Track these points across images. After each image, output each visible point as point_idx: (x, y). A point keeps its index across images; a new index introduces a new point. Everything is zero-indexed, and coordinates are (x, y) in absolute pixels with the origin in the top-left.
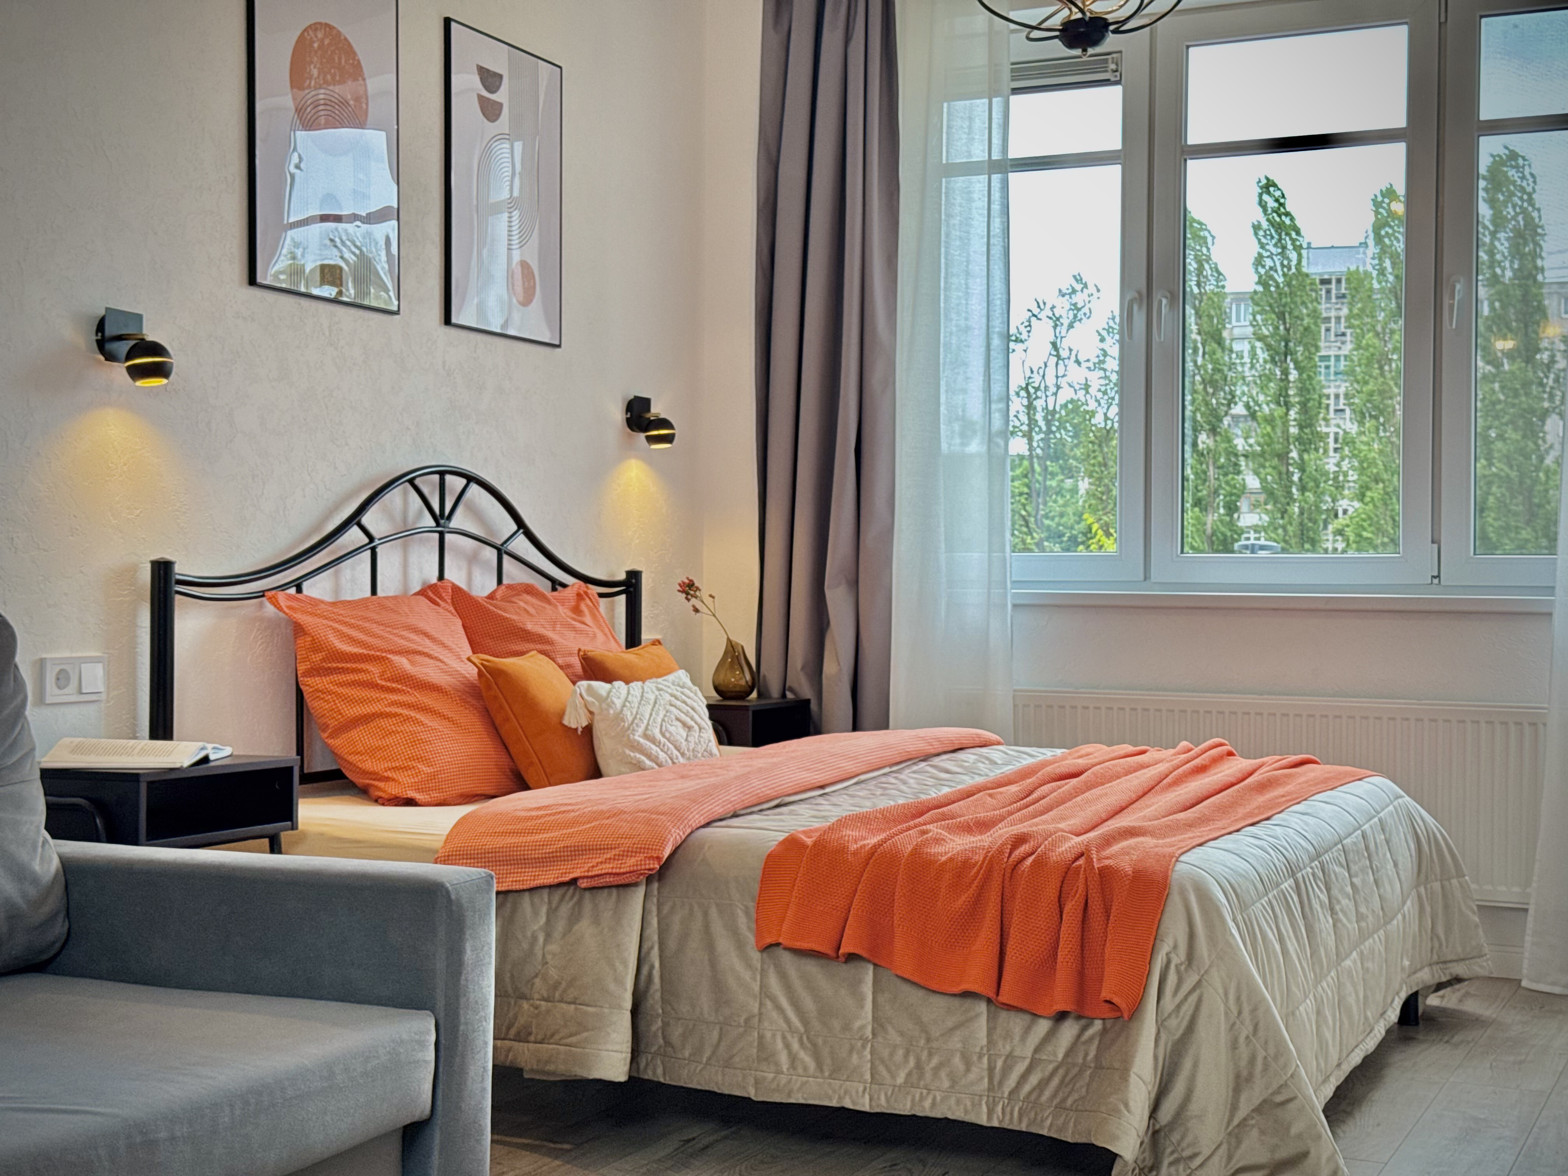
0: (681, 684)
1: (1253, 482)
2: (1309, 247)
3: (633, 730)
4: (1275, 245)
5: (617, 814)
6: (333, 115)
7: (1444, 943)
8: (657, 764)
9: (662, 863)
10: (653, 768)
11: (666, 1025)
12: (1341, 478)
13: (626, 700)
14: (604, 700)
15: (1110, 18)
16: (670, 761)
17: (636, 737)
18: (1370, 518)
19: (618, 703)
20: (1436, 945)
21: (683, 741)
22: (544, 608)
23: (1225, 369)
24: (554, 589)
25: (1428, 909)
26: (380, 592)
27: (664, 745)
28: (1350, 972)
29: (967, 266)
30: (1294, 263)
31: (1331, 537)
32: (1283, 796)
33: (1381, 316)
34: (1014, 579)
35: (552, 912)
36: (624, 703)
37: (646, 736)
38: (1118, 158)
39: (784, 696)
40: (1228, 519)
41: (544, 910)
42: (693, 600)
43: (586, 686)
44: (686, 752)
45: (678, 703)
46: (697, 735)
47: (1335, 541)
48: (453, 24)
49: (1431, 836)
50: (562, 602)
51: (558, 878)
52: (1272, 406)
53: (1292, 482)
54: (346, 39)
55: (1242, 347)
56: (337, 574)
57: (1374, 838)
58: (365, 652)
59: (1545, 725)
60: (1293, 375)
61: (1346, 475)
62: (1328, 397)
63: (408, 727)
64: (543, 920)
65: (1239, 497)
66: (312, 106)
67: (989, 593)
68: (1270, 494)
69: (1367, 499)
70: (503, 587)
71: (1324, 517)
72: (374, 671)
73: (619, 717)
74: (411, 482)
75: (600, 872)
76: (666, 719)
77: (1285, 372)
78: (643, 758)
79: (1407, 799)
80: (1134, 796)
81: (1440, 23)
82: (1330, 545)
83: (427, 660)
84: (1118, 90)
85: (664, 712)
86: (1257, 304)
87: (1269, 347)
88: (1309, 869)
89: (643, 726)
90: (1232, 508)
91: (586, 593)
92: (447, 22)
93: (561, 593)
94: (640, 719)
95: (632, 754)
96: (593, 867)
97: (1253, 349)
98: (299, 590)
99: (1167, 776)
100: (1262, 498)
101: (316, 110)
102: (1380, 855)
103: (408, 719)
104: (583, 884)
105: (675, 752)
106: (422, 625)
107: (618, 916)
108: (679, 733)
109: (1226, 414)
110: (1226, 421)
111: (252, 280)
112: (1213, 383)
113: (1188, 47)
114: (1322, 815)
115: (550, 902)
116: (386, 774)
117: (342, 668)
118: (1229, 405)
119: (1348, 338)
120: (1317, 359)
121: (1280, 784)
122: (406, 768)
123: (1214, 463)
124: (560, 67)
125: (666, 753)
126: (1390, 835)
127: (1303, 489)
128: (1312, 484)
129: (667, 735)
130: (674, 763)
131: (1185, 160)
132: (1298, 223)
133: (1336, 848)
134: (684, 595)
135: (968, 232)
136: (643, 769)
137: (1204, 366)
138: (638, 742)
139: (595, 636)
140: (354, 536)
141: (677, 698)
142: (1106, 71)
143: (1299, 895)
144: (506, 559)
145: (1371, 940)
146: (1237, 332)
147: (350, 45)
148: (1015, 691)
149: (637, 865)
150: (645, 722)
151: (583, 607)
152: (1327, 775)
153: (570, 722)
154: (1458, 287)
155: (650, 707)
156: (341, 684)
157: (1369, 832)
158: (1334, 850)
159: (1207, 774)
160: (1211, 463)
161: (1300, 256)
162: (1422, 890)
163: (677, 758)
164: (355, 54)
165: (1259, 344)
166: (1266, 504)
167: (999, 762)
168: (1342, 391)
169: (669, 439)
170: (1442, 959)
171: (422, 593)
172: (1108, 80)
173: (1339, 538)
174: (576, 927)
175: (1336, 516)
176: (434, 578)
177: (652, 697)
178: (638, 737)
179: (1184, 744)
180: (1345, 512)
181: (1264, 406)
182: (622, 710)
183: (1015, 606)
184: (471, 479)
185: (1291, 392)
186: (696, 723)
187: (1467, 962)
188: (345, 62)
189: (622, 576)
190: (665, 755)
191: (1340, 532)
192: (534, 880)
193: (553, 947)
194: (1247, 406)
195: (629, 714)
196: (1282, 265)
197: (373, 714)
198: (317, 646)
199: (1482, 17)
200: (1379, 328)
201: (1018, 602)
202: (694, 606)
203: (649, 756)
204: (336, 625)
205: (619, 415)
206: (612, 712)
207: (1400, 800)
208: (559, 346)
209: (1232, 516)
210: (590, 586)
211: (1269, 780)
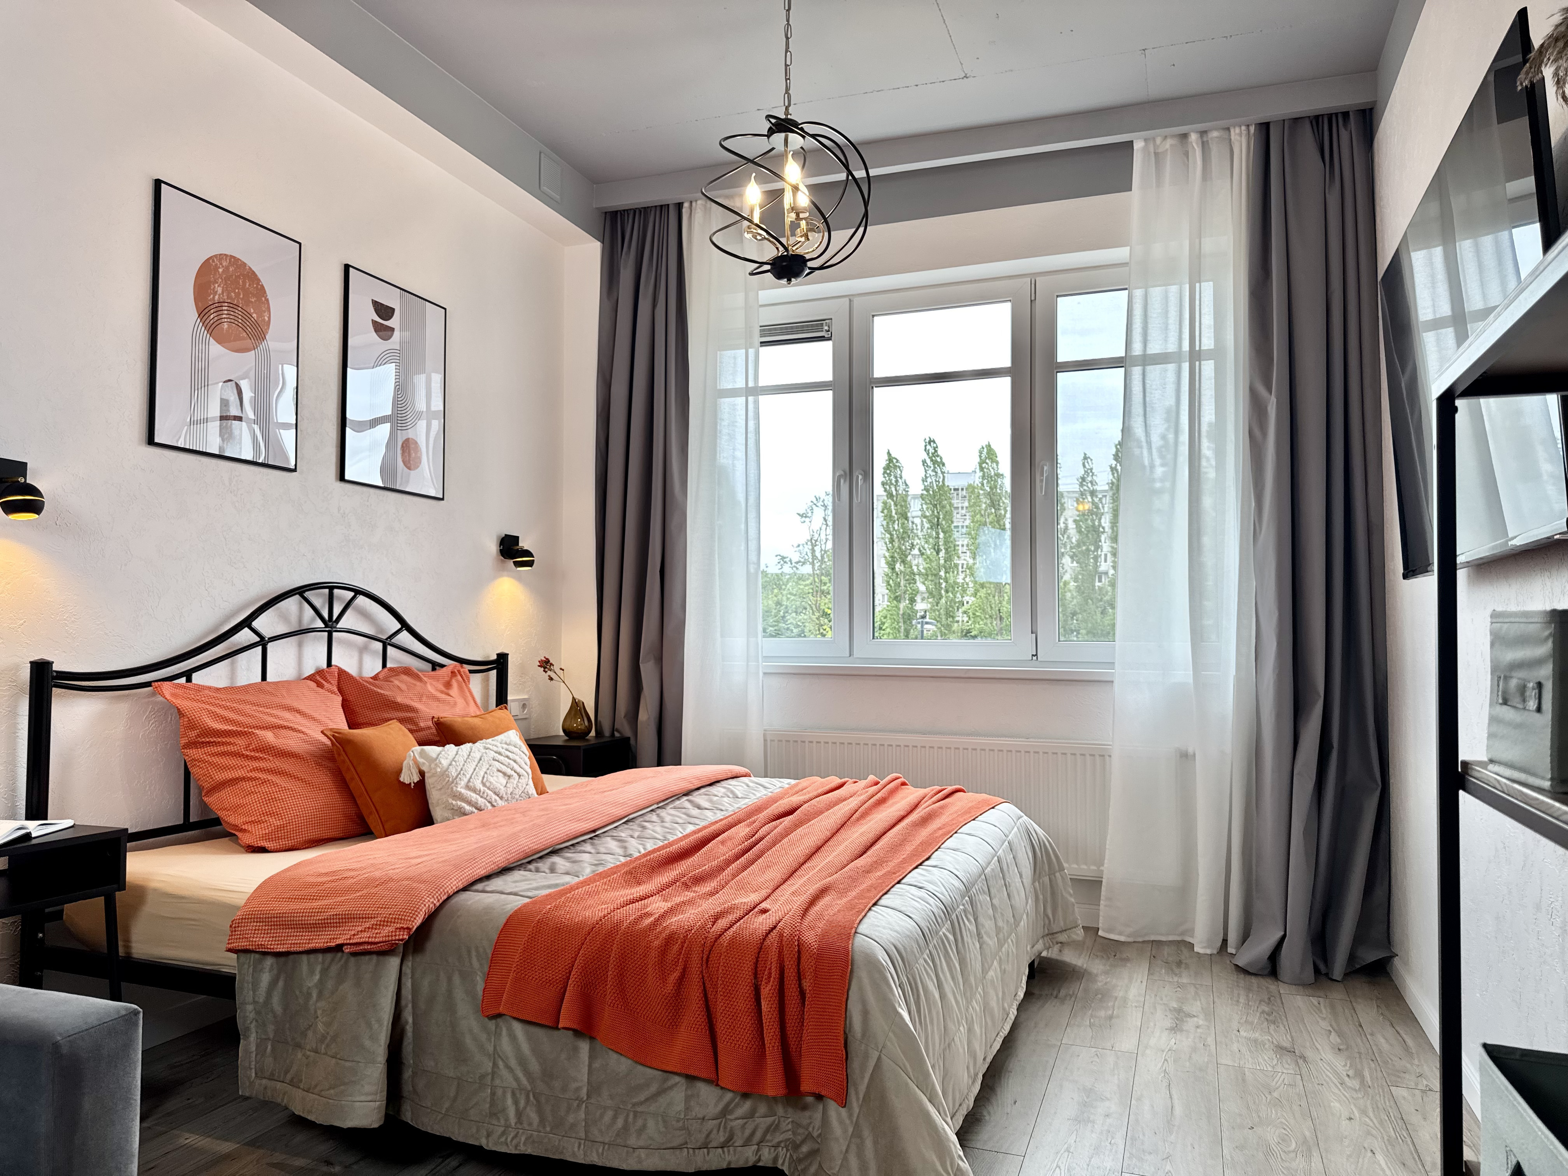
0: (508, 742)
1: (922, 588)
2: (948, 473)
3: (457, 783)
4: (933, 471)
5: (384, 882)
6: (236, 322)
7: (1052, 920)
8: (476, 808)
9: (411, 933)
10: (472, 812)
11: (415, 1074)
12: (965, 586)
13: (453, 760)
14: (434, 760)
15: (808, 257)
16: (489, 805)
17: (459, 789)
18: (979, 606)
19: (445, 763)
20: (1047, 922)
21: (502, 787)
22: (415, 685)
23: (909, 532)
24: (434, 669)
25: (1041, 897)
26: (270, 678)
27: (484, 793)
28: (992, 981)
29: (733, 453)
30: (941, 480)
31: (961, 615)
32: (940, 829)
33: (984, 506)
34: (764, 655)
35: (325, 971)
36: (451, 762)
37: (468, 787)
38: (831, 386)
39: (613, 735)
40: (910, 606)
41: (318, 968)
42: (549, 673)
43: (419, 751)
44: (504, 796)
45: (501, 758)
46: (515, 782)
47: (962, 617)
48: (351, 269)
49: (1042, 844)
50: (437, 679)
51: (327, 942)
52: (932, 550)
53: (942, 588)
54: (250, 268)
55: (917, 521)
56: (232, 664)
57: (1006, 859)
58: (235, 728)
59: (1110, 756)
60: (941, 535)
61: (967, 584)
62: (958, 545)
63: (265, 789)
64: (317, 977)
65: (916, 595)
66: (215, 314)
67: (747, 665)
68: (931, 594)
69: (978, 597)
70: (386, 670)
71: (957, 605)
72: (240, 743)
73: (445, 773)
74: (301, 595)
75: (359, 940)
76: (488, 772)
77: (938, 534)
78: (464, 804)
79: (1025, 817)
80: (829, 834)
81: (1031, 301)
82: (960, 619)
83: (291, 733)
84: (829, 344)
85: (488, 766)
86: (923, 500)
87: (930, 521)
88: (962, 907)
89: (466, 780)
90: (912, 601)
91: (459, 671)
92: (347, 267)
93: (440, 672)
94: (463, 774)
95: (454, 802)
96: (354, 935)
97: (922, 521)
98: (189, 680)
99: (857, 811)
100: (926, 595)
101: (219, 317)
102: (1011, 872)
103: (265, 782)
104: (347, 949)
105: (494, 797)
106: (296, 705)
107: (376, 978)
108: (499, 781)
109: (910, 554)
110: (909, 558)
111: (151, 441)
112: (903, 538)
113: (873, 316)
114: (969, 850)
115: (323, 963)
116: (243, 827)
117: (214, 742)
118: (911, 549)
119: (967, 517)
120: (952, 527)
121: (937, 816)
122: (260, 822)
123: (904, 578)
124: (445, 309)
125: (485, 799)
126: (1016, 853)
127: (947, 592)
128: (951, 589)
129: (488, 784)
130: (493, 806)
131: (873, 388)
132: (943, 461)
133: (980, 879)
134: (542, 669)
135: (734, 431)
136: (466, 815)
137: (898, 530)
138: (460, 793)
139: (455, 704)
140: (245, 636)
141: (500, 754)
142: (822, 331)
143: (954, 935)
144: (389, 648)
145: (1006, 945)
146: (914, 514)
147: (254, 273)
148: (765, 730)
149: (388, 936)
150: (468, 776)
151: (454, 683)
152: (970, 805)
153: (404, 779)
154: (1045, 468)
155: (475, 764)
156: (213, 755)
157: (1002, 856)
158: (978, 882)
159: (886, 805)
160: (902, 578)
161: (944, 477)
162: (1037, 884)
163: (496, 801)
164: (259, 280)
165: (925, 520)
166: (928, 598)
167: (740, 795)
168: (965, 543)
169: (530, 564)
170: (1051, 932)
171: (310, 678)
172: (824, 337)
173: (965, 615)
174: (341, 988)
175: (963, 605)
176: (324, 664)
177: (478, 756)
178: (461, 789)
179: (872, 778)
180: (968, 603)
181: (927, 550)
182: (448, 768)
183: (765, 673)
184: (358, 592)
185: (940, 544)
186: (515, 772)
187: (1067, 932)
188: (249, 285)
189: (495, 657)
190: (483, 800)
191: (965, 612)
192: (309, 943)
193: (320, 1004)
194: (920, 551)
195: (454, 771)
196: (936, 481)
197: (237, 779)
198: (192, 725)
199: (1057, 296)
200: (983, 512)
201: (766, 671)
202: (549, 676)
203: (469, 803)
204: (212, 708)
205: (493, 547)
206: (439, 770)
207: (1020, 820)
208: (443, 499)
209: (912, 604)
210: (465, 666)
211: (929, 814)
